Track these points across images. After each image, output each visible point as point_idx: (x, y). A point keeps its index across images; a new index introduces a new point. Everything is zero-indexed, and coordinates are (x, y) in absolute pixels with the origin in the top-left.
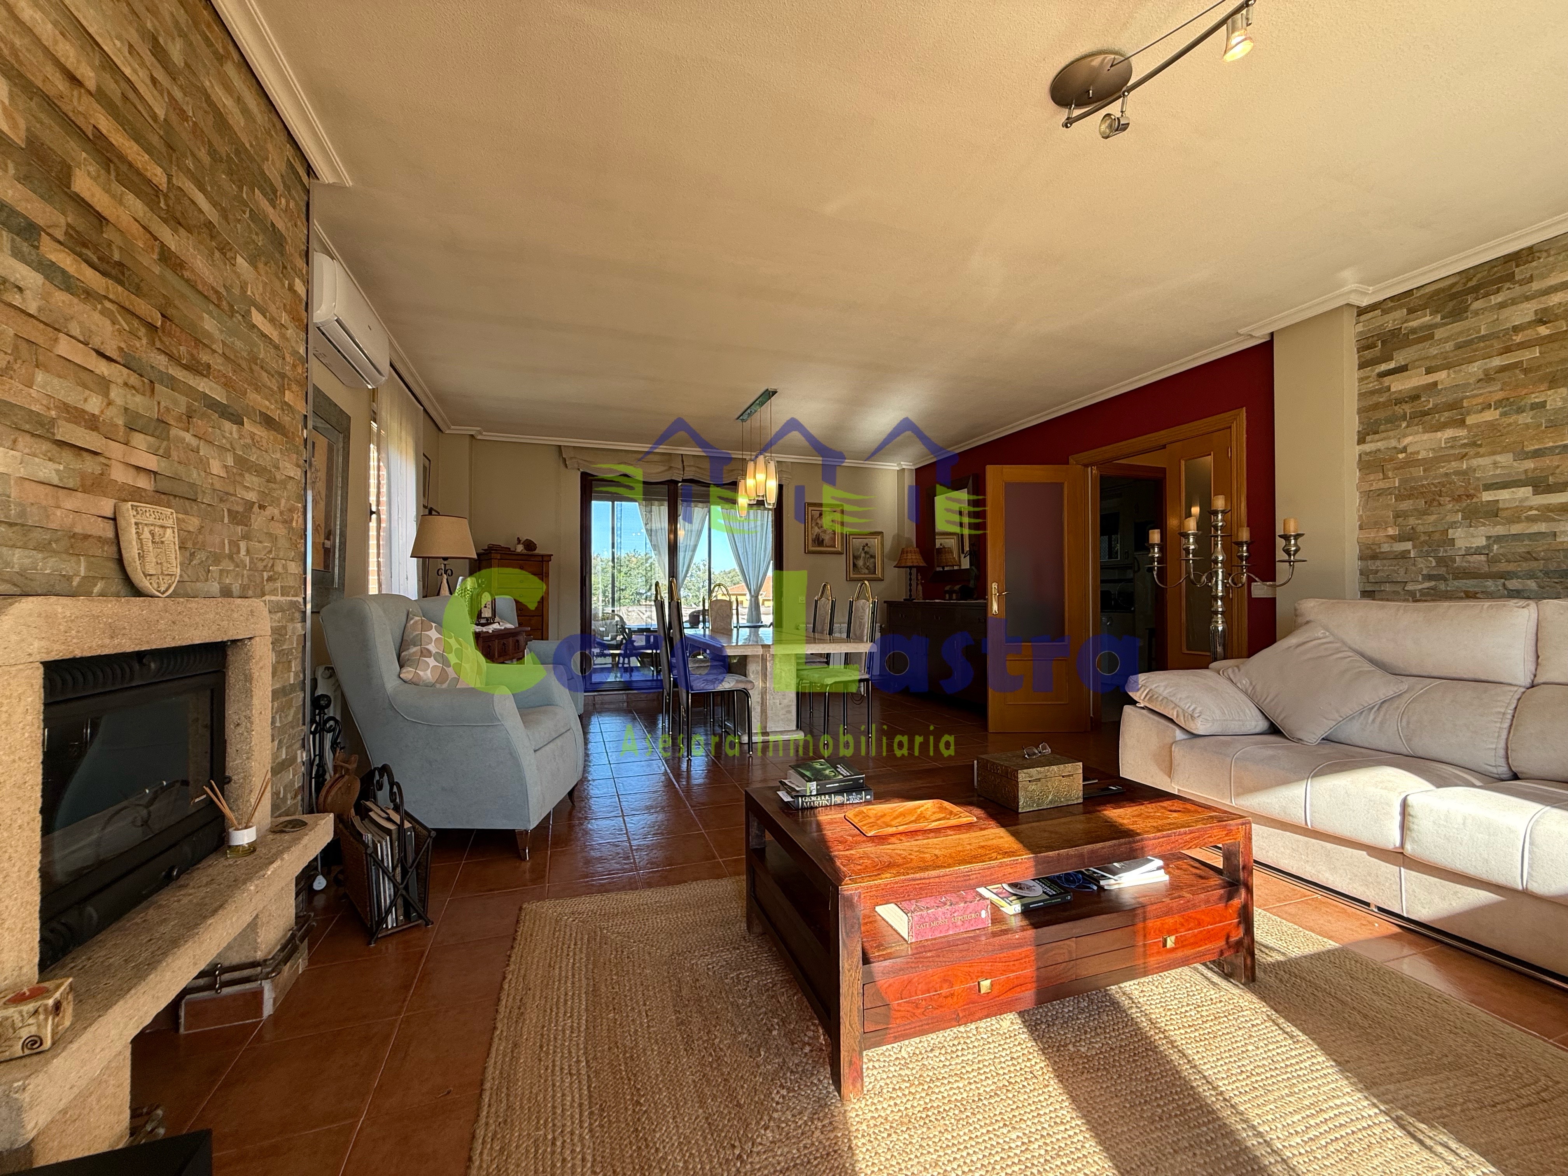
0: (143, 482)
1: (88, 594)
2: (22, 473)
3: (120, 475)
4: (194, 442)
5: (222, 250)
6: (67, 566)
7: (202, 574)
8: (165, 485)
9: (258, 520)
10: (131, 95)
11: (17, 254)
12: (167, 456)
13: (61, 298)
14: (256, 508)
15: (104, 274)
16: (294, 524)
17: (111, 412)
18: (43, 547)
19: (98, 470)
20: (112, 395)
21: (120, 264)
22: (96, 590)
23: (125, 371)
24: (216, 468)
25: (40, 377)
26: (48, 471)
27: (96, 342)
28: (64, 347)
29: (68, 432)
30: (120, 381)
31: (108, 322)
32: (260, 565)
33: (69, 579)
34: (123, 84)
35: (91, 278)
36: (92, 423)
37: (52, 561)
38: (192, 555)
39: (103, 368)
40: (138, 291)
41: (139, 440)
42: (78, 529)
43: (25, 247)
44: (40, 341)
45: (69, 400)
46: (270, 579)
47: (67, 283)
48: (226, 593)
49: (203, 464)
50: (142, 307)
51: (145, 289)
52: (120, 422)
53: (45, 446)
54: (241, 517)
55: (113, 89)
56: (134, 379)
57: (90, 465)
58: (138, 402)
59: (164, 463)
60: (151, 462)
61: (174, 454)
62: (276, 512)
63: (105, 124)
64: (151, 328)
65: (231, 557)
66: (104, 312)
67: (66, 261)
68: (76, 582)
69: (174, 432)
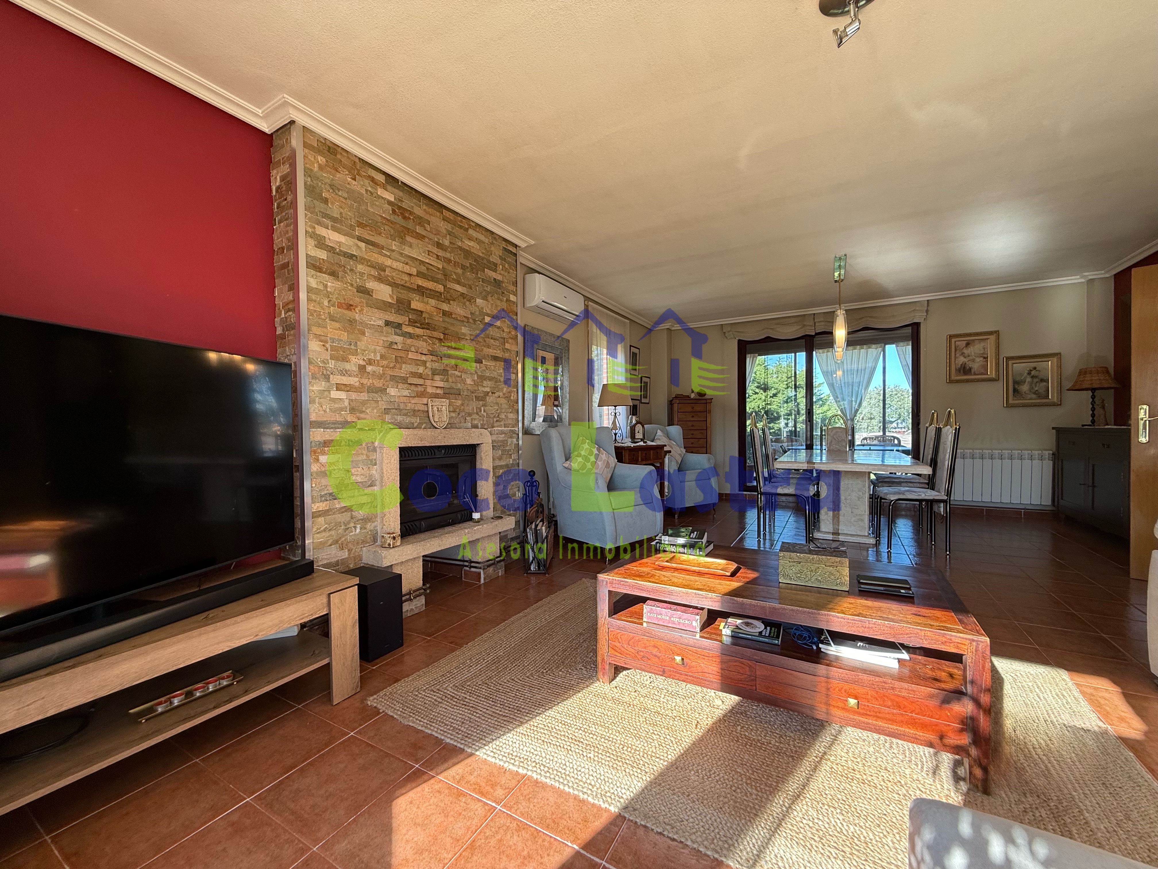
0: (439, 391)
1: (421, 428)
2: (399, 395)
3: (430, 390)
4: (459, 374)
5: (469, 301)
6: (413, 420)
7: (463, 421)
8: (447, 391)
9: (490, 399)
10: (430, 267)
11: (396, 334)
12: (447, 381)
13: (409, 341)
14: (490, 394)
15: (423, 328)
16: (512, 398)
17: (427, 370)
18: (406, 415)
19: (423, 390)
20: (427, 365)
21: (428, 323)
22: (423, 427)
23: (431, 357)
24: (469, 381)
25: (404, 366)
26: (406, 393)
27: (420, 350)
28: (411, 355)
29: (411, 380)
30: (430, 360)
31: (425, 343)
32: (492, 416)
33: (413, 424)
34: (427, 265)
35: (419, 331)
36: (420, 376)
37: (408, 419)
38: (459, 414)
39: (424, 358)
40: (434, 330)
41: (437, 378)
42: (416, 409)
43: (398, 331)
44: (403, 356)
45: (413, 371)
46: (497, 421)
47: (411, 336)
48: (475, 427)
49: (464, 382)
50: (436, 334)
51: (436, 327)
52: (430, 373)
53: (406, 385)
54: (482, 398)
55: (423, 269)
56: (434, 358)
57: (420, 389)
58: (436, 365)
59: (446, 384)
60: (441, 384)
61: (450, 380)
62: (501, 394)
63: (420, 282)
64: (440, 340)
65: (477, 414)
66: (424, 340)
67: (410, 330)
68: (416, 424)
69: (450, 372)
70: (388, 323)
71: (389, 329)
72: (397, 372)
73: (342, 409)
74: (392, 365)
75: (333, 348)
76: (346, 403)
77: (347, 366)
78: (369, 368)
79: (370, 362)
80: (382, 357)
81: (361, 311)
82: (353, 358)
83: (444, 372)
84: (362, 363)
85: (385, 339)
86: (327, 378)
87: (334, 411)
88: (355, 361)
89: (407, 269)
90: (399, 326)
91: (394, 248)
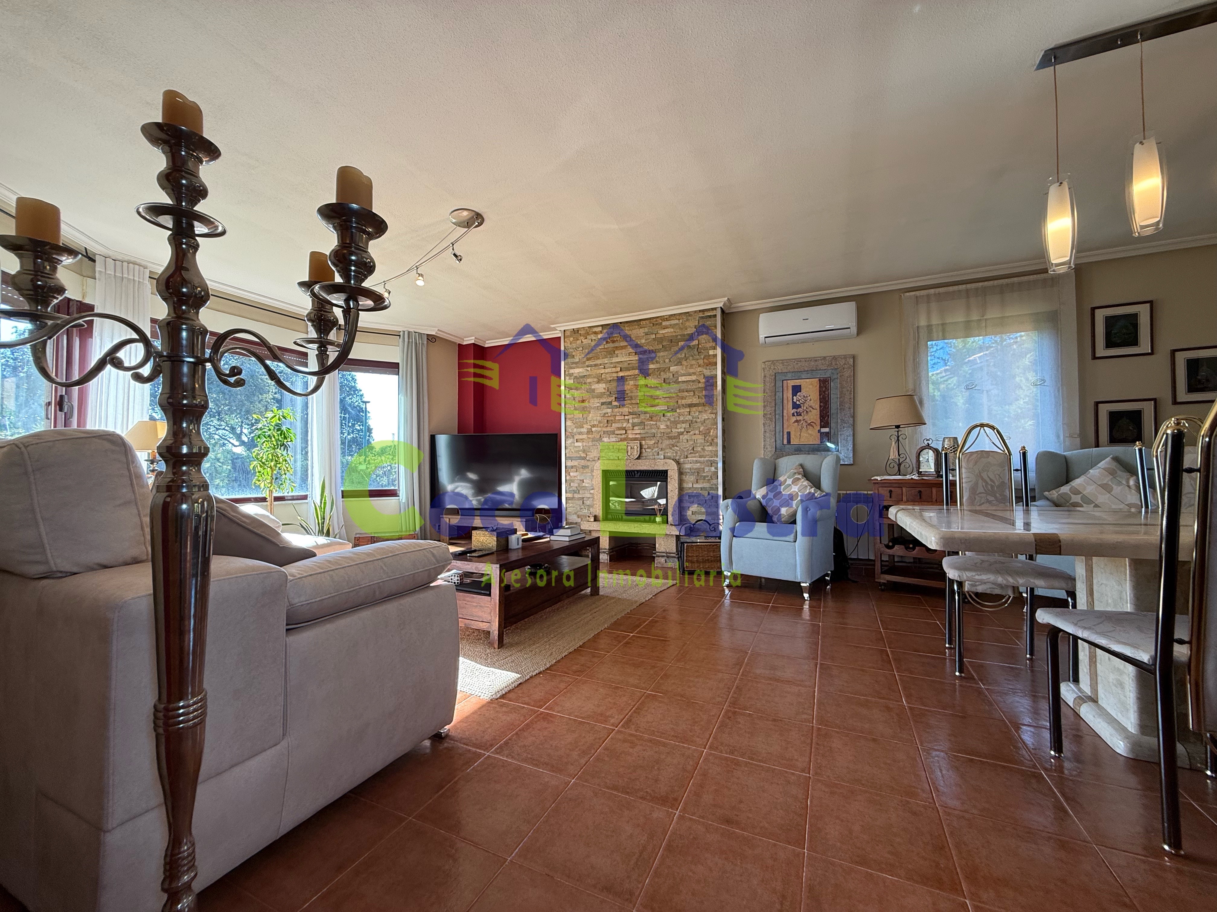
0: (637, 436)
2: (610, 441)
3: (630, 436)
4: (654, 423)
11: (608, 408)
12: (644, 429)
13: (616, 410)
20: (629, 421)
23: (632, 416)
25: (613, 425)
27: (623, 413)
28: (617, 418)
29: (617, 432)
30: (631, 418)
36: (624, 429)
39: (627, 417)
41: (636, 428)
43: (609, 406)
44: (613, 419)
45: (619, 426)
49: (659, 427)
52: (631, 426)
53: (615, 435)
54: (676, 438)
56: (634, 416)
57: (624, 436)
58: (636, 420)
59: (643, 431)
60: (639, 431)
61: (647, 428)
65: (670, 448)
66: (626, 407)
69: (647, 423)
70: (603, 404)
71: (605, 406)
72: (609, 429)
73: (579, 451)
74: (605, 425)
75: (576, 423)
76: (581, 448)
77: (582, 430)
78: (593, 429)
79: (594, 426)
80: (600, 422)
81: (589, 402)
82: (585, 426)
83: (642, 423)
84: (590, 427)
85: (601, 412)
86: (573, 437)
87: (576, 452)
88: (587, 427)
89: (614, 370)
90: (610, 403)
91: (606, 362)
